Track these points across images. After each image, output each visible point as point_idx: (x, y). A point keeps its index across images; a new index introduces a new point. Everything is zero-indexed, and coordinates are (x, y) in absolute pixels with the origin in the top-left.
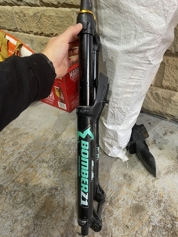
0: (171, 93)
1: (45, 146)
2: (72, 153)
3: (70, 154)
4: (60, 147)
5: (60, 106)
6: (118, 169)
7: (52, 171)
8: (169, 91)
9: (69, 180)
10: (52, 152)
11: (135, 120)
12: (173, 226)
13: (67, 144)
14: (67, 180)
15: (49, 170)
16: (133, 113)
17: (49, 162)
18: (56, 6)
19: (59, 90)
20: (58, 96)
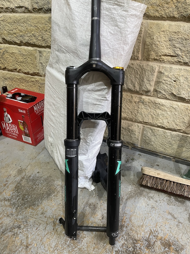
0: (129, 123)
1: (7, 183)
2: (36, 188)
3: (34, 189)
4: (23, 183)
5: (25, 140)
6: (84, 199)
7: (15, 209)
8: (127, 122)
9: (33, 217)
10: (15, 189)
11: (99, 149)
12: (134, 249)
13: (32, 179)
14: (31, 217)
15: (11, 208)
16: (96, 143)
17: (12, 199)
18: (19, 45)
19: (23, 124)
20: (22, 129)
